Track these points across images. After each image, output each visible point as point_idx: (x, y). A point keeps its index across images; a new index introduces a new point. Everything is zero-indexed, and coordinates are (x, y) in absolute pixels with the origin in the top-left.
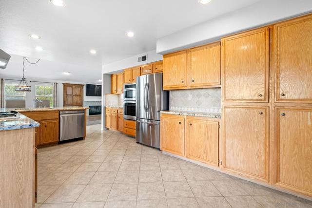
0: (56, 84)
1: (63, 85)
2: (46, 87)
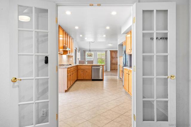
0: (106, 51)
1: (110, 52)
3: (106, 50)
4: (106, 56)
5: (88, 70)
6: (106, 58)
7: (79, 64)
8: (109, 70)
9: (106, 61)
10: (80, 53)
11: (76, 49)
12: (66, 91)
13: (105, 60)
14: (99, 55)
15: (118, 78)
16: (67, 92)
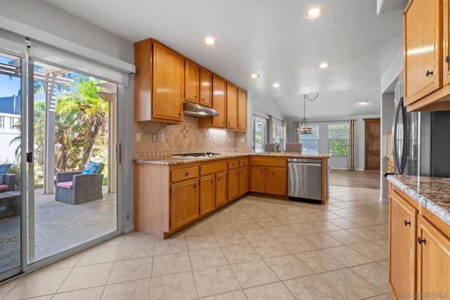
0: (353, 122)
1: (364, 122)
2: (341, 126)
3: (353, 118)
4: (352, 132)
5: (277, 169)
6: (352, 139)
7: (266, 151)
8: (362, 168)
9: (352, 146)
10: (285, 128)
11: (268, 118)
12: (168, 236)
13: (348, 143)
14: (333, 130)
15: (381, 199)
16: (174, 237)
